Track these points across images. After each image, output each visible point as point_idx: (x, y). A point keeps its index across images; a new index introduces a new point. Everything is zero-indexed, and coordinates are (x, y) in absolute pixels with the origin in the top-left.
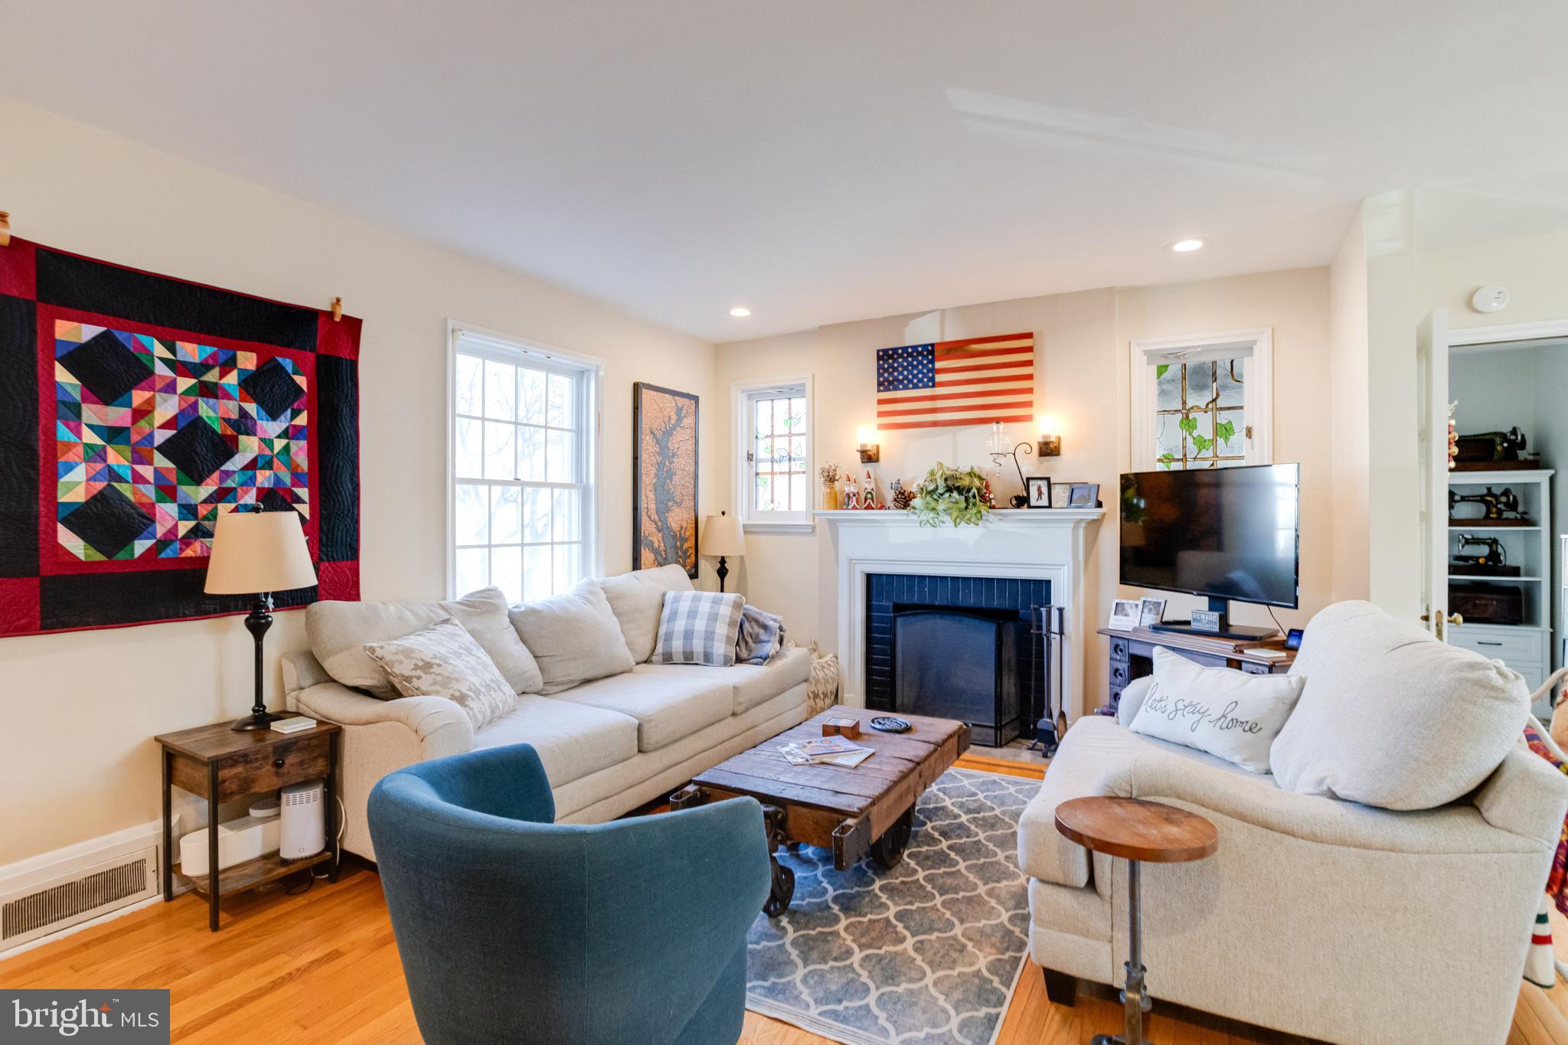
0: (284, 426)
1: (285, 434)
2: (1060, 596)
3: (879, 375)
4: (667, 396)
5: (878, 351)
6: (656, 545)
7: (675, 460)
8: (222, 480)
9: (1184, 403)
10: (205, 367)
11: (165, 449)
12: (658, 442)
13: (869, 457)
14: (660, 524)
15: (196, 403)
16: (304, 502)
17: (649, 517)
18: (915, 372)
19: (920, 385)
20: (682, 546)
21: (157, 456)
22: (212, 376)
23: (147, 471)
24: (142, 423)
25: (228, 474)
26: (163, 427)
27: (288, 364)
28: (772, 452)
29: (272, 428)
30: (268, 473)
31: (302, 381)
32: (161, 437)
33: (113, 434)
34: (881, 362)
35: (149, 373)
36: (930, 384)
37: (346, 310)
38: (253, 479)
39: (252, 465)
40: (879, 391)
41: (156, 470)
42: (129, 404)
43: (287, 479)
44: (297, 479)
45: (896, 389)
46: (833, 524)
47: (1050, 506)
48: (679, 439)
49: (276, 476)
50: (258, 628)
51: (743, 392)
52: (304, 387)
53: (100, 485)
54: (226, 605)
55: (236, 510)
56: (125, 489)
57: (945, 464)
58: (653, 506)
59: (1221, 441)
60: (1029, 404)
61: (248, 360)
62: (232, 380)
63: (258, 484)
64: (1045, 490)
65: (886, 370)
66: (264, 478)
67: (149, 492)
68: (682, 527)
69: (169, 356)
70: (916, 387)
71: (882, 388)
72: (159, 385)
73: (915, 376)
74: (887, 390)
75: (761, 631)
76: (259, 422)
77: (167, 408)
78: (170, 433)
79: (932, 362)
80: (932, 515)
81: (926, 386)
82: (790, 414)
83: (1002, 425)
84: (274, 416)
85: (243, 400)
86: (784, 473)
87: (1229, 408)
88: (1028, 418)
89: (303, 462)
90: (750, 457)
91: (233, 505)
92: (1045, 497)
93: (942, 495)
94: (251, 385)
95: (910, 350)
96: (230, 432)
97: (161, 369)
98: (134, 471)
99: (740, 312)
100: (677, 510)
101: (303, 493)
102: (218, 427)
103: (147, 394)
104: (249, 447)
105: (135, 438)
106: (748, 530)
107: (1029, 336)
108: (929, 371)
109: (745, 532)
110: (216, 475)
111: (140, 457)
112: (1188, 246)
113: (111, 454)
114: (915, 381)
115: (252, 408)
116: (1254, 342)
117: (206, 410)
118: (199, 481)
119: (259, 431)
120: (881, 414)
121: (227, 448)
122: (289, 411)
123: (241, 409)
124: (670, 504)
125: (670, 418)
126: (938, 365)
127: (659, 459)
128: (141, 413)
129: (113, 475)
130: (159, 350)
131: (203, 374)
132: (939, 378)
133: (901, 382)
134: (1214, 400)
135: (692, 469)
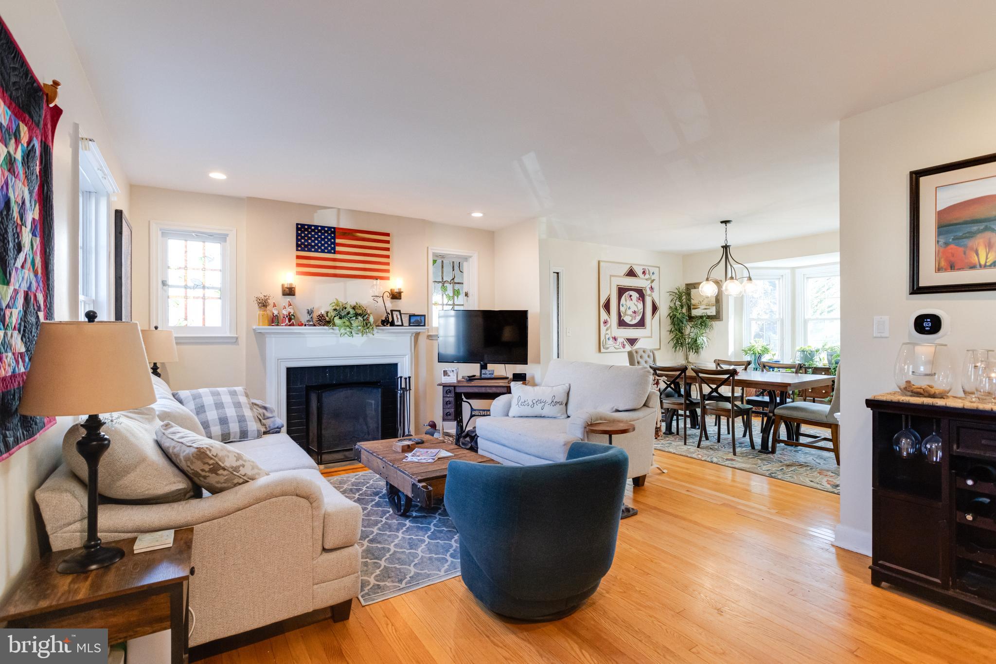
0: (31, 218)
1: (31, 228)
2: (404, 371)
3: (298, 240)
4: (126, 225)
5: (297, 224)
9: (442, 278)
13: (289, 292)
15: (8, 180)
16: (41, 310)
18: (323, 242)
19: (326, 251)
25: (17, 272)
28: (185, 280)
34: (299, 232)
36: (333, 251)
39: (25, 264)
40: (297, 250)
43: (34, 282)
44: (38, 284)
45: (309, 250)
46: (260, 336)
47: (402, 325)
57: (340, 300)
59: (456, 297)
60: (387, 271)
64: (399, 317)
65: (303, 238)
70: (323, 251)
71: (299, 249)
73: (323, 245)
74: (303, 250)
75: (264, 411)
76: (28, 212)
79: (334, 238)
80: (348, 330)
81: (329, 252)
82: (204, 253)
83: (379, 281)
85: (23, 182)
86: (198, 298)
87: (458, 283)
88: (387, 278)
89: (39, 263)
90: (164, 283)
92: (400, 320)
93: (351, 317)
95: (320, 228)
99: (218, 176)
104: (25, 241)
106: (180, 341)
107: (388, 235)
108: (332, 243)
109: (177, 343)
112: (477, 215)
114: (323, 248)
115: (26, 194)
116: (470, 257)
117: (11, 190)
119: (27, 222)
120: (298, 265)
121: (19, 240)
126: (338, 241)
132: (338, 249)
133: (313, 247)
134: (453, 279)
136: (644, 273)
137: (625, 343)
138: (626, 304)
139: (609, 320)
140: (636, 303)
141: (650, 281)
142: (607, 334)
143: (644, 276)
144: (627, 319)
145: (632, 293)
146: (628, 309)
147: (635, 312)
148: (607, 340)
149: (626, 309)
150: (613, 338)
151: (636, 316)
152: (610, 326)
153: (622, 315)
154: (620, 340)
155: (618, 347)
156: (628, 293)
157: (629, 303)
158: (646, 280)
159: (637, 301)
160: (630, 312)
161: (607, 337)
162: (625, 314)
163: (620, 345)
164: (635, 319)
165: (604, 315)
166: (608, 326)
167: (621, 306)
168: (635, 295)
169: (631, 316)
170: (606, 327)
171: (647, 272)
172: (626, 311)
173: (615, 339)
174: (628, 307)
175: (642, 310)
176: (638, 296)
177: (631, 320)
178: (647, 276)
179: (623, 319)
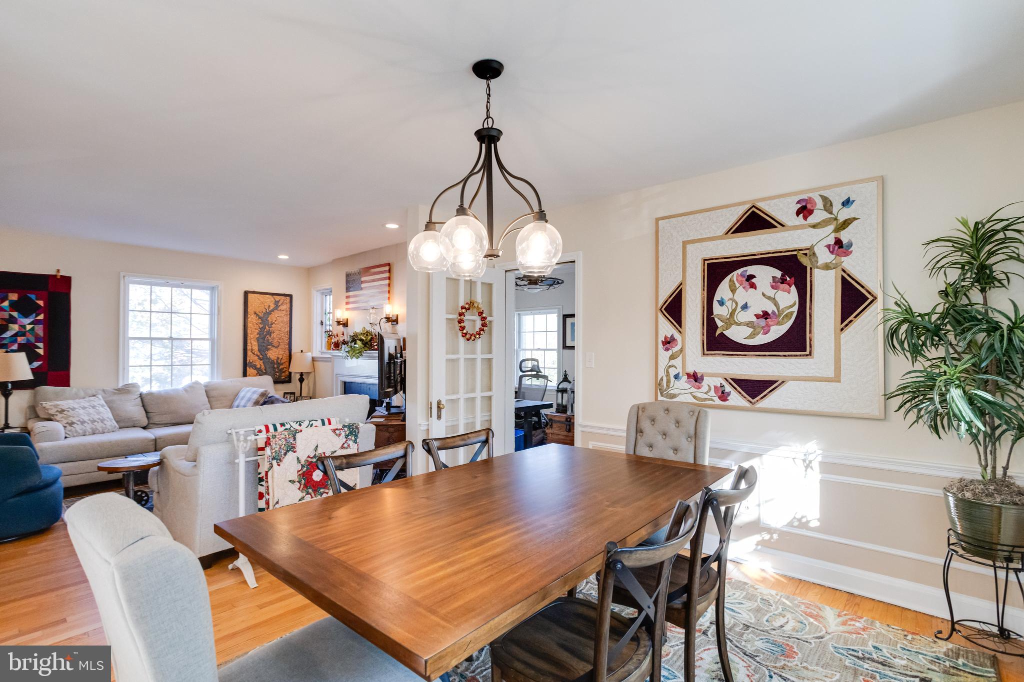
0: (32, 320)
1: (32, 323)
3: (346, 284)
4: (267, 296)
5: (346, 273)
6: (258, 366)
7: (273, 326)
8: (2, 341)
12: (260, 318)
13: (344, 324)
14: (261, 356)
16: (40, 348)
17: (254, 354)
20: (278, 368)
25: (5, 338)
27: (33, 296)
29: (26, 321)
30: (23, 338)
31: (41, 303)
36: (360, 289)
37: (63, 273)
38: (16, 340)
39: (15, 335)
43: (32, 339)
44: (37, 340)
45: (350, 291)
48: (277, 315)
49: (27, 339)
51: (318, 291)
52: (42, 305)
58: (256, 348)
61: (13, 297)
62: (7, 304)
63: (19, 342)
65: (348, 282)
66: (21, 340)
68: (278, 358)
70: (357, 290)
71: (347, 290)
76: (19, 319)
79: (359, 278)
84: (27, 316)
85: (11, 311)
89: (41, 333)
90: (322, 323)
94: (14, 306)
96: (5, 323)
100: (275, 350)
101: (41, 345)
104: (14, 328)
107: (392, 264)
108: (359, 282)
114: (357, 287)
115: (15, 314)
119: (19, 322)
120: (347, 303)
122: (34, 314)
123: (10, 314)
124: (269, 347)
125: (269, 306)
126: (363, 279)
127: (261, 326)
132: (363, 286)
133: (352, 288)
135: (287, 329)
136: (804, 210)
137: (728, 388)
138: (733, 300)
139: (677, 336)
140: (771, 292)
141: (831, 228)
142: (673, 366)
143: (805, 218)
144: (738, 334)
145: (751, 270)
146: (739, 309)
147: (765, 315)
148: (672, 379)
149: (734, 311)
150: (688, 375)
151: (768, 326)
152: (681, 350)
153: (719, 323)
154: (710, 382)
155: (706, 396)
156: (740, 271)
157: (743, 295)
158: (814, 226)
159: (773, 287)
160: (748, 316)
161: (673, 372)
162: (730, 321)
163: (712, 393)
164: (766, 333)
165: (667, 328)
166: (676, 349)
167: (715, 304)
168: (765, 275)
169: (749, 324)
170: (670, 352)
171: (820, 204)
172: (732, 314)
173: (696, 378)
174: (740, 305)
175: (795, 309)
176: (778, 274)
177: (752, 336)
178: (819, 215)
179: (722, 334)
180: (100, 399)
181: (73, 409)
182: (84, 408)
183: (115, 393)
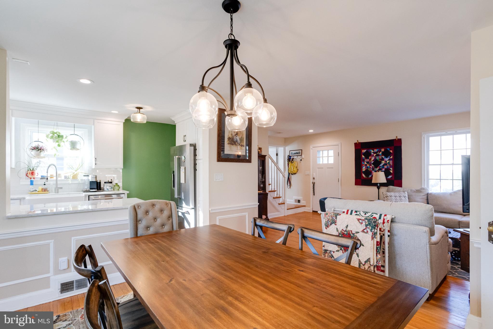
0: (389, 159)
1: (389, 160)
8: (379, 168)
10: (377, 152)
11: (373, 164)
15: (376, 157)
16: (391, 170)
21: (372, 165)
22: (378, 153)
23: (371, 167)
24: (370, 161)
25: (380, 166)
26: (373, 161)
27: (388, 149)
29: (387, 159)
30: (386, 166)
31: (391, 151)
32: (372, 162)
33: (368, 162)
35: (371, 154)
37: (398, 138)
38: (384, 167)
39: (384, 165)
41: (372, 167)
42: (369, 159)
43: (389, 167)
44: (391, 167)
49: (387, 166)
50: (378, 188)
52: (392, 152)
53: (366, 169)
54: (375, 185)
55: (381, 172)
56: (369, 169)
61: (383, 150)
62: (381, 153)
63: (385, 168)
66: (386, 167)
67: (371, 169)
69: (373, 152)
72: (372, 155)
76: (384, 159)
77: (373, 159)
78: (373, 162)
84: (387, 157)
85: (382, 156)
89: (392, 164)
91: (381, 171)
94: (383, 154)
96: (380, 161)
97: (372, 154)
98: (370, 167)
101: (391, 169)
102: (379, 160)
103: (371, 157)
104: (383, 162)
105: (370, 163)
110: (379, 167)
111: (370, 165)
113: (367, 165)
115: (383, 157)
117: (377, 158)
118: (377, 168)
119: (384, 160)
121: (381, 163)
122: (389, 156)
123: (382, 157)
128: (370, 159)
129: (368, 168)
130: (372, 151)
131: (377, 153)
180: (405, 194)
181: (391, 196)
182: (395, 197)
183: (414, 192)
